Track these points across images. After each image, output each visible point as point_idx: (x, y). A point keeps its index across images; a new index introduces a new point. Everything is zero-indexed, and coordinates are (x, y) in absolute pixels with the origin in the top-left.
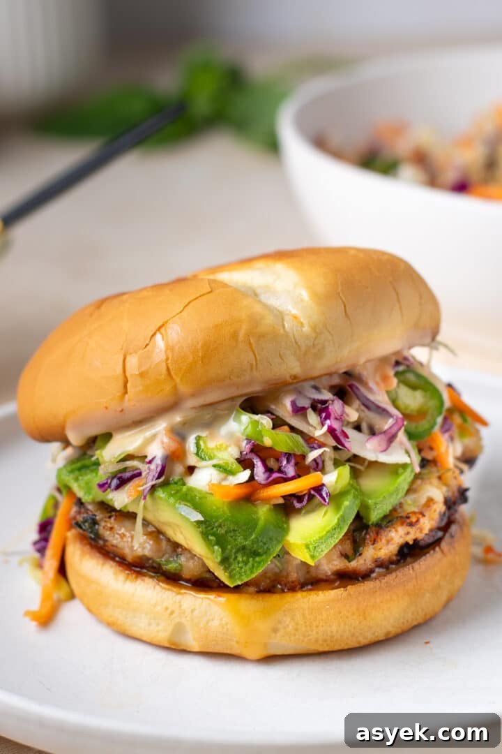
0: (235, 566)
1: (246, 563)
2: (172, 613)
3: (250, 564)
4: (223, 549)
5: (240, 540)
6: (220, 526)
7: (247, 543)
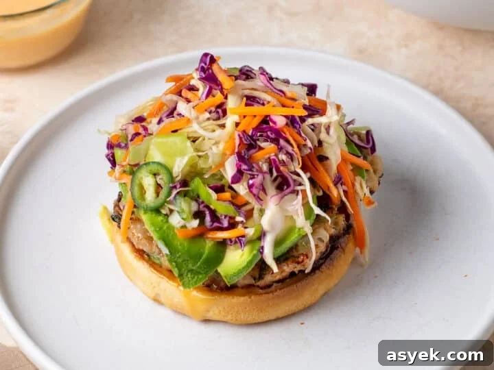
0: (186, 279)
1: (193, 278)
2: (154, 287)
3: (195, 280)
4: (180, 270)
5: (190, 266)
6: (179, 257)
7: (194, 268)
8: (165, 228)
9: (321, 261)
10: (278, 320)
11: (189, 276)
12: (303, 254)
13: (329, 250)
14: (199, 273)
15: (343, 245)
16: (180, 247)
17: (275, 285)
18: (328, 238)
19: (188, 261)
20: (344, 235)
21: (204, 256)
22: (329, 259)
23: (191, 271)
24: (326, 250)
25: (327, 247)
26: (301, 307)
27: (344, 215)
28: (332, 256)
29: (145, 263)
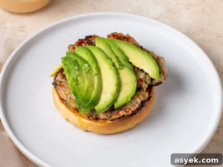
2: (67, 115)
3: (85, 110)
4: (79, 106)
5: (84, 105)
6: (79, 101)
7: (85, 106)
8: (75, 88)
9: (137, 111)
10: (116, 133)
11: (83, 109)
12: (128, 108)
13: (140, 107)
14: (87, 108)
15: (146, 105)
16: (80, 97)
17: (116, 120)
18: (140, 102)
19: (83, 102)
20: (147, 101)
21: (90, 101)
22: (139, 111)
23: (84, 107)
24: (139, 107)
25: (139, 106)
26: (126, 129)
27: (148, 93)
28: (141, 109)
29: (64, 105)
